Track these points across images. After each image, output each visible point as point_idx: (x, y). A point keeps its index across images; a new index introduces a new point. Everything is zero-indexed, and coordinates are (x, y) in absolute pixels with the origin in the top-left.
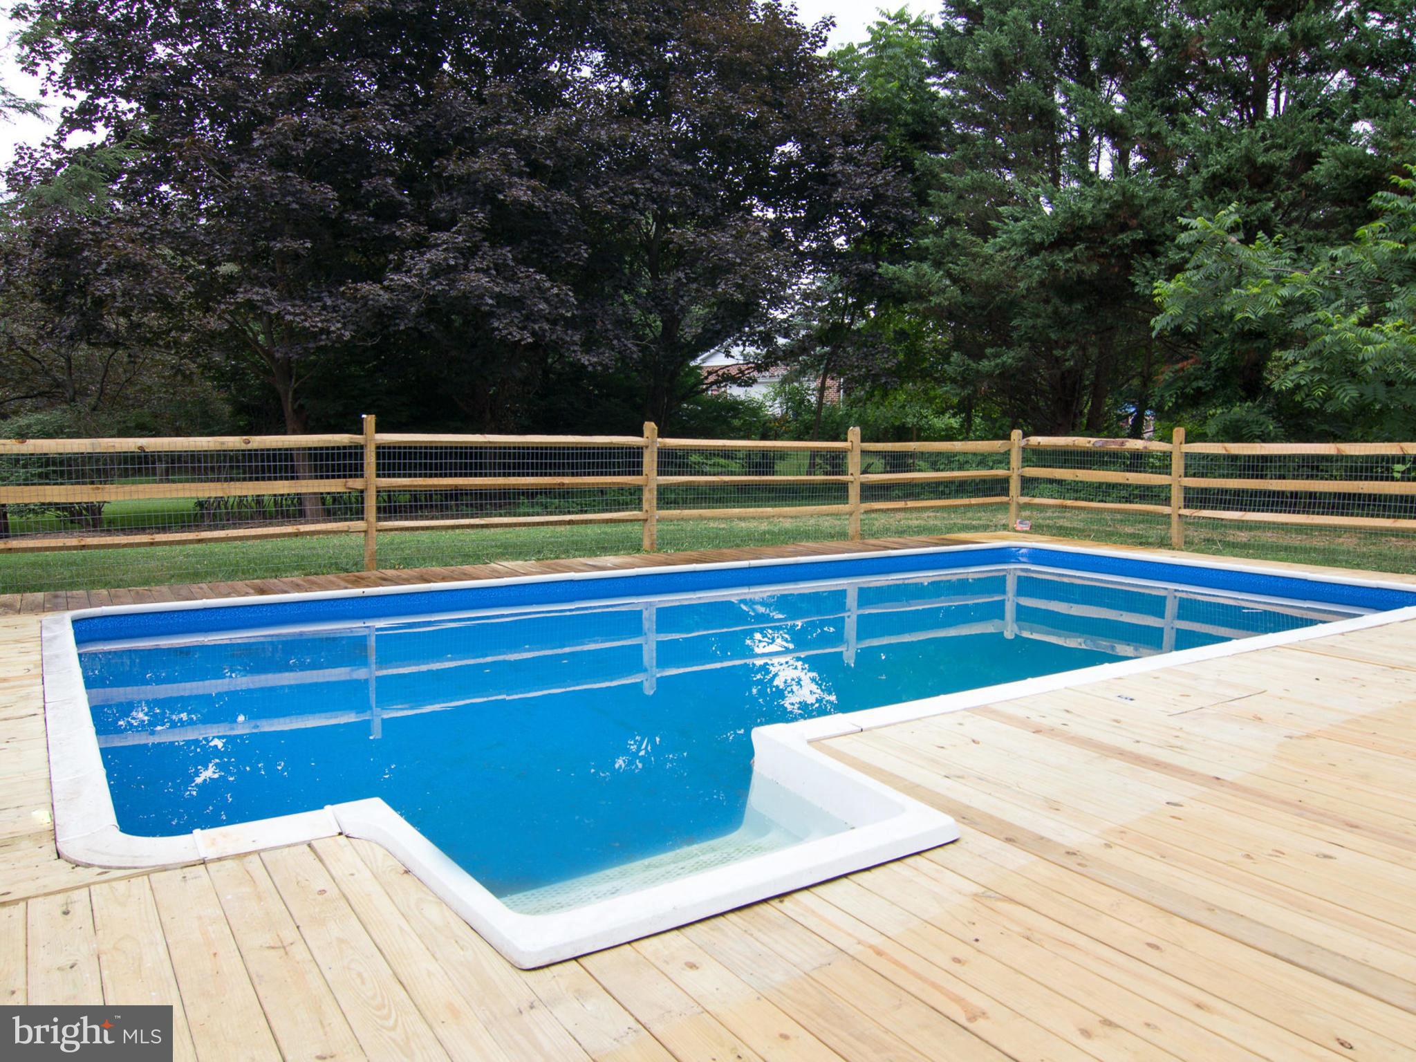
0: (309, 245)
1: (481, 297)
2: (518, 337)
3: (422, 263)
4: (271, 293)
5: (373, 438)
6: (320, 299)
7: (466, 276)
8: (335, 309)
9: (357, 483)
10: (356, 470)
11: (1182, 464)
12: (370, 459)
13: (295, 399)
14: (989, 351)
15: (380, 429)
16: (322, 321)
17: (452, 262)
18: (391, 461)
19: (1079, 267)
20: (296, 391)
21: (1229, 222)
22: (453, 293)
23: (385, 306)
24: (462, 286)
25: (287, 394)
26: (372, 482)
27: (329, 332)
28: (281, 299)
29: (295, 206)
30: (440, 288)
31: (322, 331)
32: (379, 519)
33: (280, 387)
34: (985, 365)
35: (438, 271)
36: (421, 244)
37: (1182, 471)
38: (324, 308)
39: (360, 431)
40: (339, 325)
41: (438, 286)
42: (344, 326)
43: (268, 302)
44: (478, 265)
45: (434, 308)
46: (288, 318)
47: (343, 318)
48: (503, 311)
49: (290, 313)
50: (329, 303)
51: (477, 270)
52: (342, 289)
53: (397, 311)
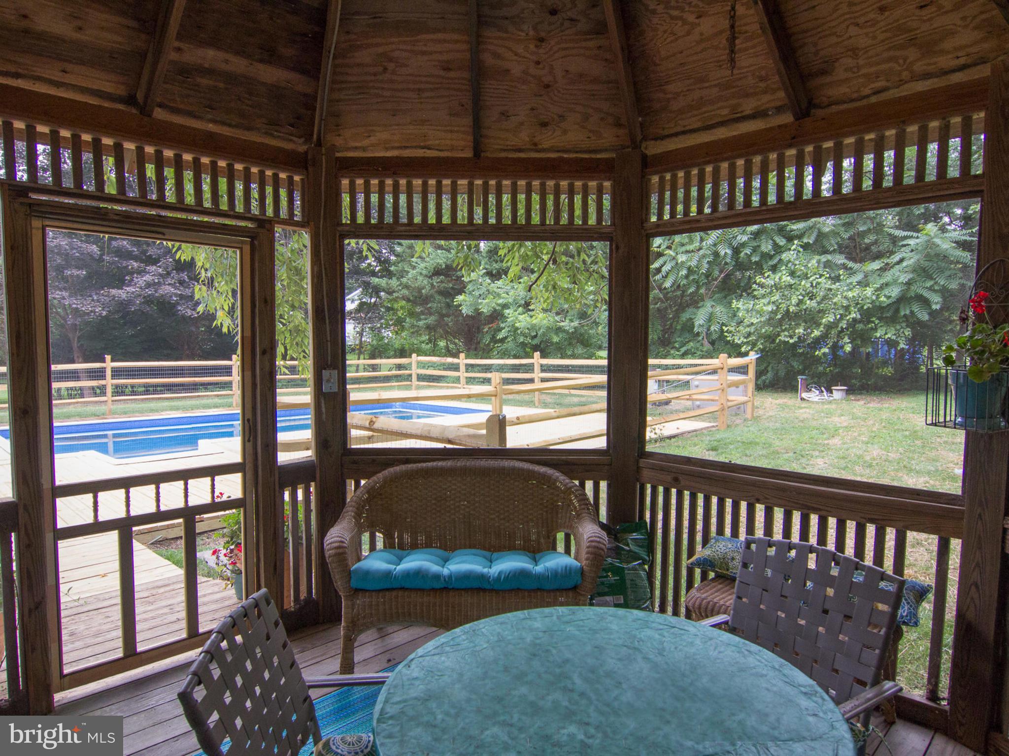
0: (84, 273)
1: (171, 297)
2: (190, 314)
3: (141, 281)
4: (65, 294)
5: (109, 364)
6: (91, 296)
7: (163, 287)
8: (98, 301)
9: (103, 382)
10: (103, 377)
11: (464, 367)
12: (109, 373)
13: (79, 342)
14: (423, 317)
15: (113, 360)
16: (91, 307)
17: (156, 281)
18: (117, 373)
19: (444, 285)
20: (79, 338)
21: (481, 273)
22: (157, 295)
23: (124, 300)
24: (161, 292)
25: (74, 340)
26: (109, 382)
27: (95, 312)
28: (70, 296)
29: (77, 254)
30: (150, 292)
31: (91, 311)
32: (113, 396)
33: (71, 335)
34: (421, 323)
35: (149, 285)
36: (141, 272)
37: (464, 371)
38: (93, 300)
39: (104, 361)
40: (100, 309)
41: (149, 292)
42: (103, 310)
43: (64, 298)
44: (170, 282)
45: (148, 300)
46: (74, 306)
47: (103, 304)
48: (183, 301)
49: (75, 304)
50: (95, 298)
51: (169, 284)
52: (102, 292)
53: (129, 302)
